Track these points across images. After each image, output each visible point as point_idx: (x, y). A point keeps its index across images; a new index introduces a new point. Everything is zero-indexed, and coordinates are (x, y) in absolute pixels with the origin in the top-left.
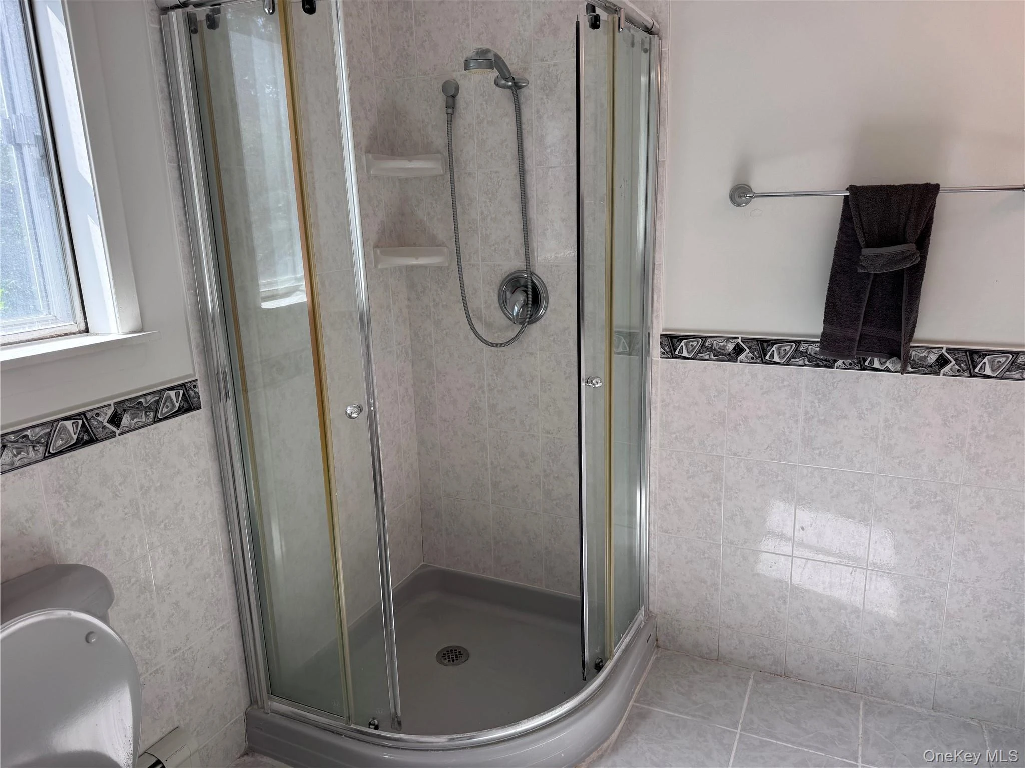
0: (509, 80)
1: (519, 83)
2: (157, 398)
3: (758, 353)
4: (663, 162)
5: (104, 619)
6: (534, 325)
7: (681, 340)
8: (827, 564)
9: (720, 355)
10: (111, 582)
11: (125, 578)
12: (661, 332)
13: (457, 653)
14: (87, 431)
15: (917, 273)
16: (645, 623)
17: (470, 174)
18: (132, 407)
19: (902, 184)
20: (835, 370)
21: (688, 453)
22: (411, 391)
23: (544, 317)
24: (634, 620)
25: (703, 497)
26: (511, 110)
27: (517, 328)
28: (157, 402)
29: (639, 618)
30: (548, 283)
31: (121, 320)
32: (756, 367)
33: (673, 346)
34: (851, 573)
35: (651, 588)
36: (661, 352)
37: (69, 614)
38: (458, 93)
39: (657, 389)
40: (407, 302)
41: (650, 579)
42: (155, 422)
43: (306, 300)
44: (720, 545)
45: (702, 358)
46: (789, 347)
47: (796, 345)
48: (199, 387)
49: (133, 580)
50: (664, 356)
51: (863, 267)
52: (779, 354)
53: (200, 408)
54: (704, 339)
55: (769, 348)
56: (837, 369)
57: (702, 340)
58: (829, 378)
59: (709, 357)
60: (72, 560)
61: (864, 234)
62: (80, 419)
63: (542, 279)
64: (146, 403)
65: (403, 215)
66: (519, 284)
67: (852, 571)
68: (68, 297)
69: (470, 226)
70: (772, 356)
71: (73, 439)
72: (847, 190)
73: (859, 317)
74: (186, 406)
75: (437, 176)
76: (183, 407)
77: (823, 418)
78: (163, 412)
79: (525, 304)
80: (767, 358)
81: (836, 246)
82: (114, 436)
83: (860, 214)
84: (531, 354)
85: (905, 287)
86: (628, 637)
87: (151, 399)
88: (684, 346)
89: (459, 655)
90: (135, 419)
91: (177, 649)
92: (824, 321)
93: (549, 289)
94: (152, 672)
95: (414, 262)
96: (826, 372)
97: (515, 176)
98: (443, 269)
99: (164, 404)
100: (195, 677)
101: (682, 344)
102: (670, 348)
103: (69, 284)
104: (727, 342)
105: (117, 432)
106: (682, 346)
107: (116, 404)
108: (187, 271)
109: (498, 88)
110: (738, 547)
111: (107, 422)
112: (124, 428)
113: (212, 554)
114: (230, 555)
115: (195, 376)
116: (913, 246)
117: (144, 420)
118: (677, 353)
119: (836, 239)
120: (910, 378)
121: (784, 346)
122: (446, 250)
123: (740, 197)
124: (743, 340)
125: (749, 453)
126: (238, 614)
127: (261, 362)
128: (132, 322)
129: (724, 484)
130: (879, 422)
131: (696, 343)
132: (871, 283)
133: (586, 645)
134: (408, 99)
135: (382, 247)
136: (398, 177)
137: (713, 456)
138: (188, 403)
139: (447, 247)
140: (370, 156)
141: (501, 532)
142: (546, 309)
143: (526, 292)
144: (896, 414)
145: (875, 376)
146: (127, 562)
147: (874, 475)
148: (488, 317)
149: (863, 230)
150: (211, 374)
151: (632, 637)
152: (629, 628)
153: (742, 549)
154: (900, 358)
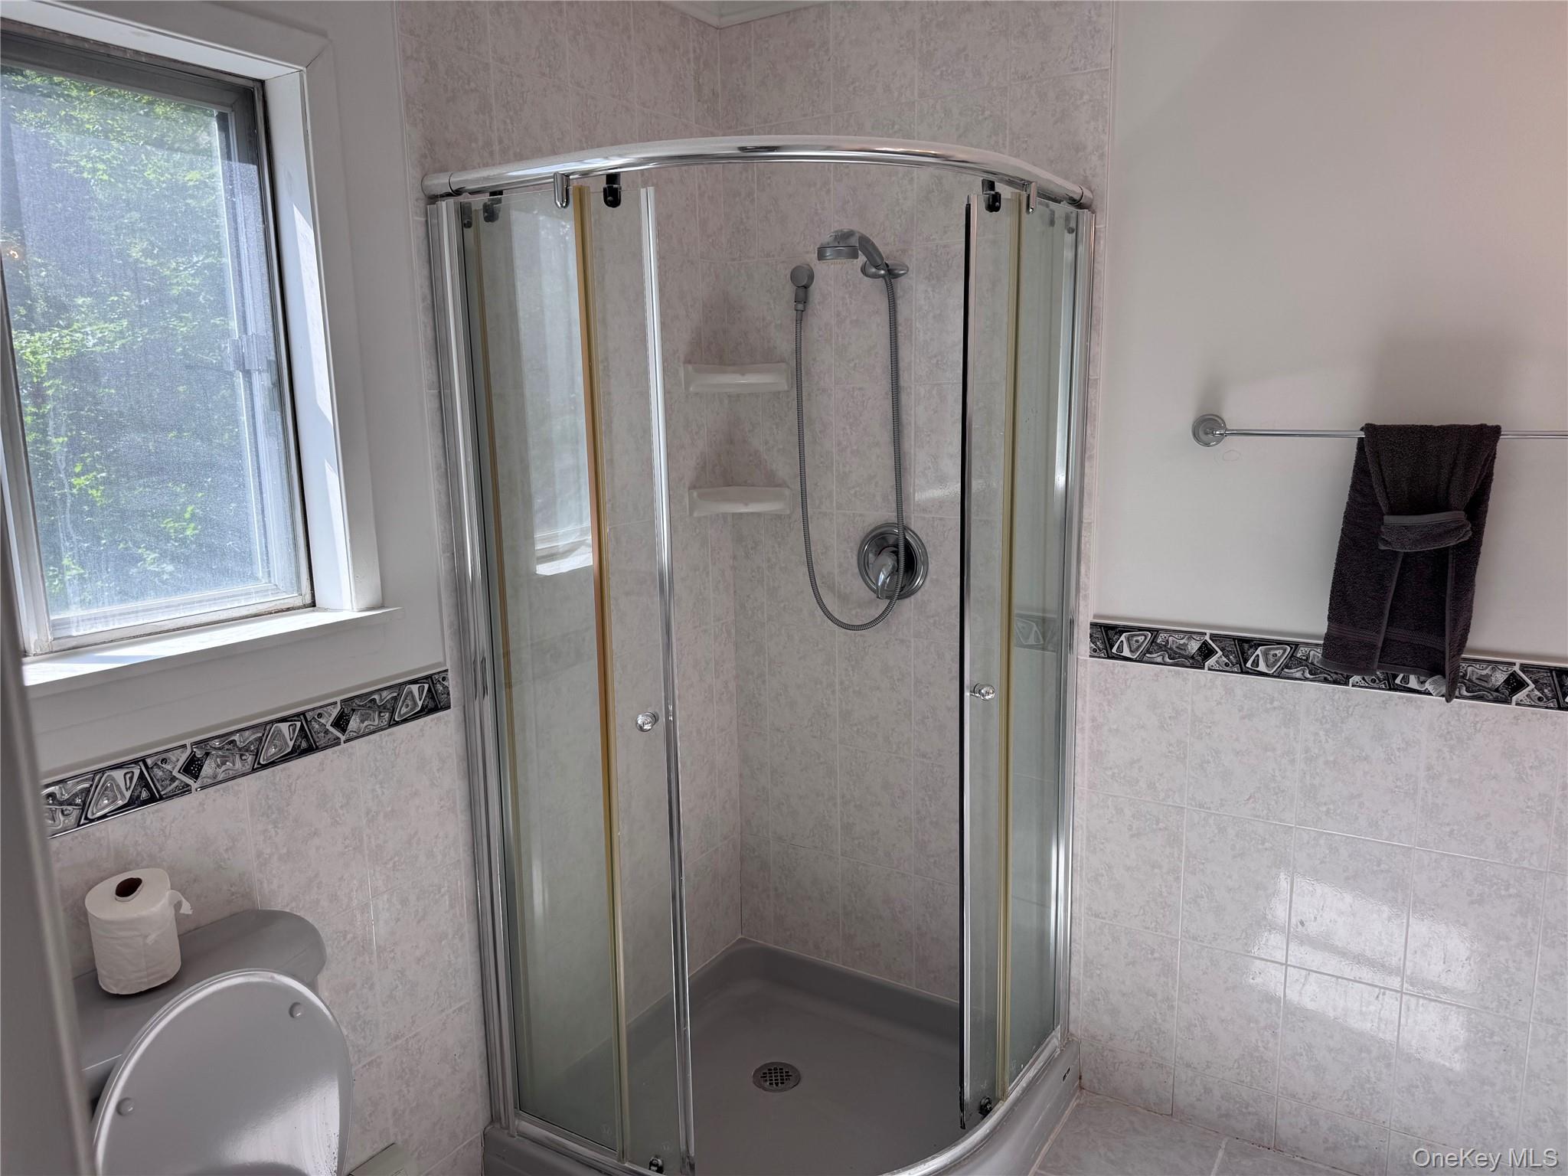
0: (881, 267)
1: (896, 270)
2: (395, 694)
3: (1235, 657)
4: (1096, 380)
5: (312, 986)
6: (907, 601)
7: (1121, 633)
8: (1340, 980)
9: (1179, 657)
10: (322, 936)
11: (340, 932)
12: (1092, 619)
13: (782, 1073)
14: (306, 737)
15: (1469, 553)
16: (1061, 1050)
17: (824, 390)
18: (362, 706)
19: (1444, 424)
20: (1350, 687)
21: (1130, 799)
22: (732, 686)
23: (922, 589)
24: (1044, 1045)
25: (1153, 867)
26: (884, 305)
27: (884, 604)
28: (395, 699)
29: (1052, 1042)
30: (927, 542)
31: (356, 592)
32: (1231, 678)
33: (1109, 639)
34: (1378, 997)
35: (1073, 1000)
36: (1091, 648)
37: (272, 978)
38: (811, 284)
39: (1085, 702)
40: (731, 561)
41: (1071, 985)
42: (390, 726)
43: (592, 564)
44: (1177, 940)
45: (1152, 660)
46: (1281, 651)
47: (1291, 648)
48: (450, 681)
49: (349, 936)
50: (1095, 654)
51: (1386, 543)
52: (1266, 661)
53: (449, 707)
54: (1155, 632)
55: (1251, 650)
56: (1353, 686)
57: (1152, 634)
58: (1341, 700)
59: (1163, 659)
60: (277, 906)
61: (1387, 494)
62: (299, 721)
63: (920, 536)
64: (381, 700)
65: (731, 442)
66: (887, 542)
67: (1379, 994)
68: (293, 561)
69: (822, 459)
70: (1256, 663)
71: (288, 746)
72: (1362, 429)
73: (1382, 614)
74: (431, 705)
75: (779, 392)
76: (427, 706)
77: (1332, 759)
78: (402, 713)
79: (895, 571)
80: (1249, 665)
81: (1347, 509)
82: (338, 744)
83: (1380, 465)
84: (902, 641)
85: (1451, 573)
86: (1033, 1069)
87: (387, 695)
88: (1125, 642)
89: (786, 1076)
90: (366, 722)
91: (400, 1035)
92: (1329, 618)
93: (929, 550)
94: (364, 1063)
95: (742, 509)
96: (1337, 691)
97: (887, 394)
98: (783, 517)
99: (404, 702)
100: (420, 1075)
101: (1123, 638)
102: (1104, 643)
103: (295, 545)
104: (1188, 638)
105: (343, 738)
106: (1122, 641)
107: (343, 701)
108: (443, 528)
109: (866, 278)
110: (1204, 945)
111: (331, 725)
112: (351, 733)
113: (452, 906)
114: (475, 909)
115: (445, 665)
116: (1461, 515)
117: (376, 723)
118: (1114, 650)
119: (1346, 499)
120: (1465, 707)
121: (1272, 649)
122: (787, 492)
123: (1207, 434)
124: (1213, 637)
125: (1222, 805)
126: (481, 992)
127: (532, 645)
128: (371, 596)
129: (1184, 848)
130: (1418, 768)
131: (1143, 637)
132: (1399, 565)
133: (967, 1075)
134: (744, 289)
135: (701, 487)
136: (726, 393)
137: (1169, 806)
138: (434, 700)
139: (788, 487)
140: (690, 367)
141: (854, 899)
142: (925, 577)
143: (896, 553)
144: (1444, 759)
145: (1409, 700)
146: (344, 911)
147: (1411, 848)
148: (842, 587)
149: (1385, 487)
150: (467, 662)
151: (1040, 1070)
152: (1034, 1057)
153: (1210, 948)
154: (1444, 677)
